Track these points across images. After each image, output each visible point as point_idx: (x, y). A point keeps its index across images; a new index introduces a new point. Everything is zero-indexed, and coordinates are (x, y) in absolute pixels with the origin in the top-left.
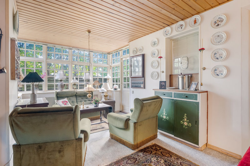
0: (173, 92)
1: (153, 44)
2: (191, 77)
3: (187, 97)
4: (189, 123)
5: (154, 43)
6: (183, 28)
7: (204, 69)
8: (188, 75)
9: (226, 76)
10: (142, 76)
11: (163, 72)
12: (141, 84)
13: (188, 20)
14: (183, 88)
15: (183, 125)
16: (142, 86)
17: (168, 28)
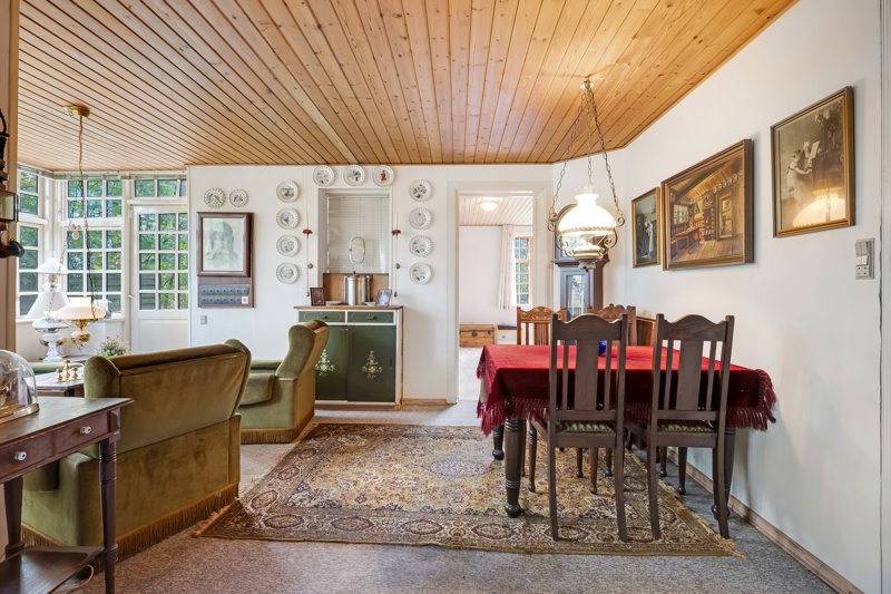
0: (346, 311)
1: (283, 193)
2: (371, 280)
3: (375, 318)
4: (377, 366)
5: (285, 192)
6: (361, 179)
7: (398, 267)
8: (365, 275)
9: (429, 282)
10: (244, 273)
11: (311, 266)
12: (241, 294)
13: (371, 168)
14: (356, 303)
15: (367, 373)
16: (245, 300)
17: (327, 170)
